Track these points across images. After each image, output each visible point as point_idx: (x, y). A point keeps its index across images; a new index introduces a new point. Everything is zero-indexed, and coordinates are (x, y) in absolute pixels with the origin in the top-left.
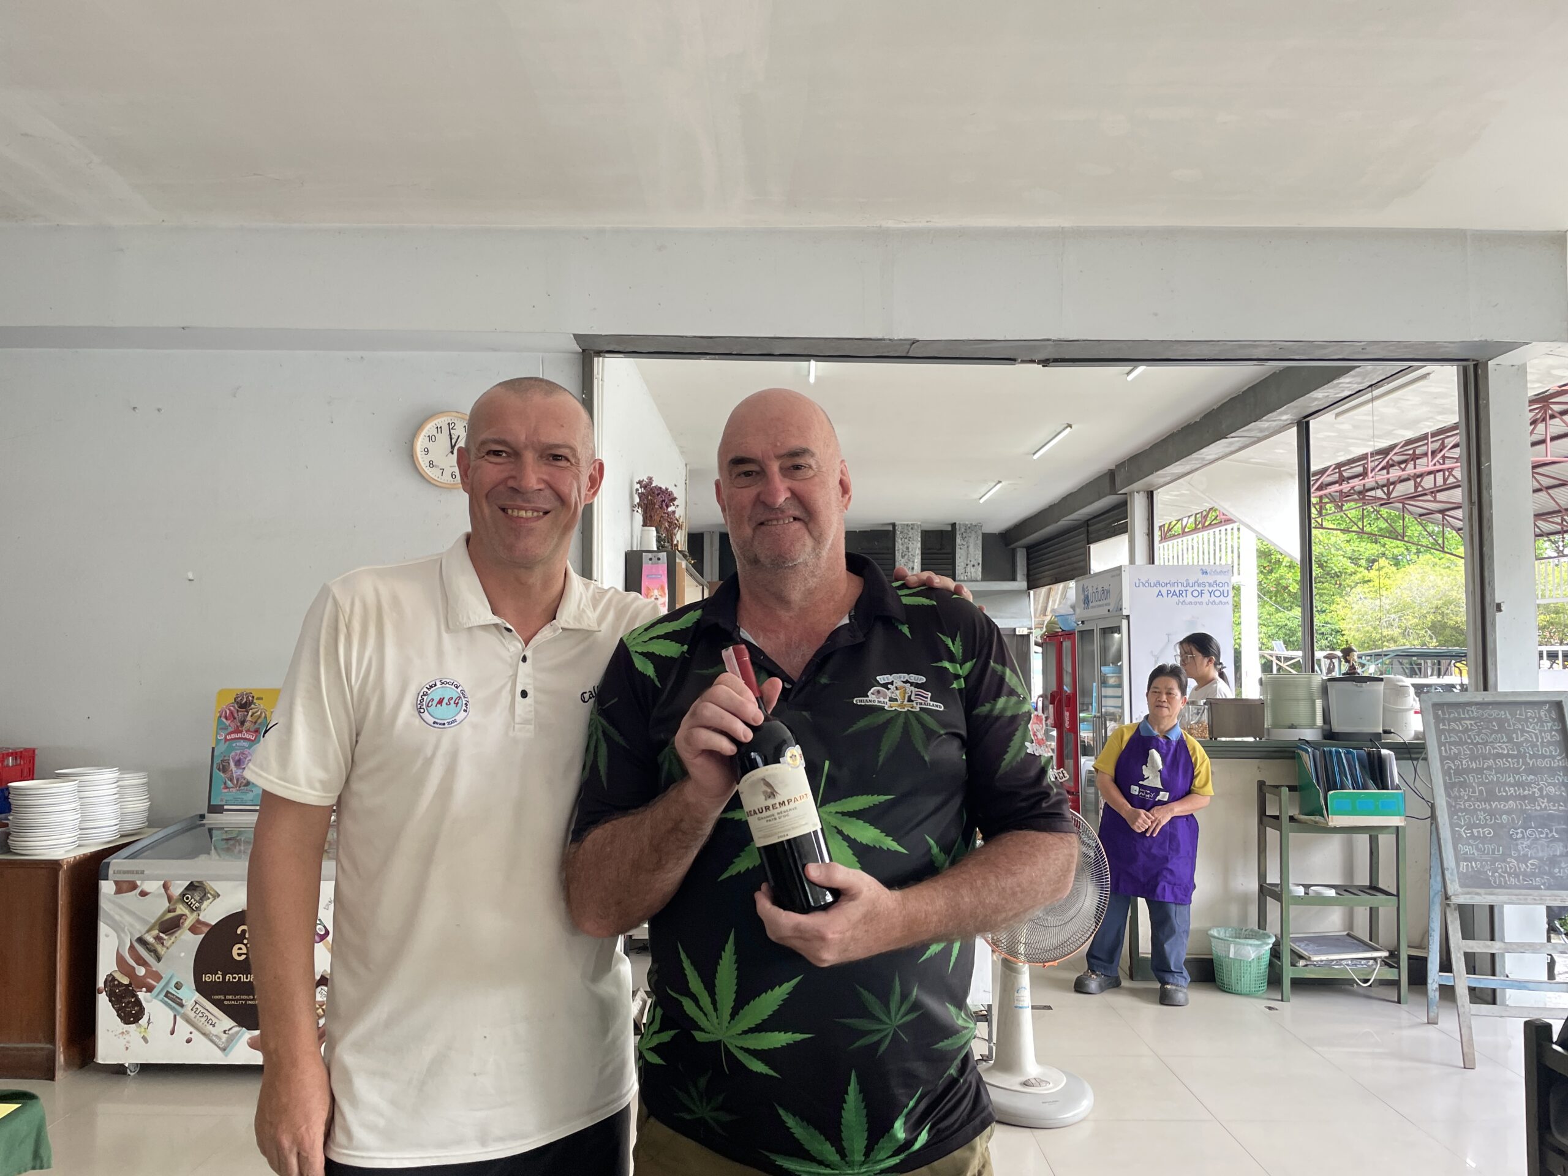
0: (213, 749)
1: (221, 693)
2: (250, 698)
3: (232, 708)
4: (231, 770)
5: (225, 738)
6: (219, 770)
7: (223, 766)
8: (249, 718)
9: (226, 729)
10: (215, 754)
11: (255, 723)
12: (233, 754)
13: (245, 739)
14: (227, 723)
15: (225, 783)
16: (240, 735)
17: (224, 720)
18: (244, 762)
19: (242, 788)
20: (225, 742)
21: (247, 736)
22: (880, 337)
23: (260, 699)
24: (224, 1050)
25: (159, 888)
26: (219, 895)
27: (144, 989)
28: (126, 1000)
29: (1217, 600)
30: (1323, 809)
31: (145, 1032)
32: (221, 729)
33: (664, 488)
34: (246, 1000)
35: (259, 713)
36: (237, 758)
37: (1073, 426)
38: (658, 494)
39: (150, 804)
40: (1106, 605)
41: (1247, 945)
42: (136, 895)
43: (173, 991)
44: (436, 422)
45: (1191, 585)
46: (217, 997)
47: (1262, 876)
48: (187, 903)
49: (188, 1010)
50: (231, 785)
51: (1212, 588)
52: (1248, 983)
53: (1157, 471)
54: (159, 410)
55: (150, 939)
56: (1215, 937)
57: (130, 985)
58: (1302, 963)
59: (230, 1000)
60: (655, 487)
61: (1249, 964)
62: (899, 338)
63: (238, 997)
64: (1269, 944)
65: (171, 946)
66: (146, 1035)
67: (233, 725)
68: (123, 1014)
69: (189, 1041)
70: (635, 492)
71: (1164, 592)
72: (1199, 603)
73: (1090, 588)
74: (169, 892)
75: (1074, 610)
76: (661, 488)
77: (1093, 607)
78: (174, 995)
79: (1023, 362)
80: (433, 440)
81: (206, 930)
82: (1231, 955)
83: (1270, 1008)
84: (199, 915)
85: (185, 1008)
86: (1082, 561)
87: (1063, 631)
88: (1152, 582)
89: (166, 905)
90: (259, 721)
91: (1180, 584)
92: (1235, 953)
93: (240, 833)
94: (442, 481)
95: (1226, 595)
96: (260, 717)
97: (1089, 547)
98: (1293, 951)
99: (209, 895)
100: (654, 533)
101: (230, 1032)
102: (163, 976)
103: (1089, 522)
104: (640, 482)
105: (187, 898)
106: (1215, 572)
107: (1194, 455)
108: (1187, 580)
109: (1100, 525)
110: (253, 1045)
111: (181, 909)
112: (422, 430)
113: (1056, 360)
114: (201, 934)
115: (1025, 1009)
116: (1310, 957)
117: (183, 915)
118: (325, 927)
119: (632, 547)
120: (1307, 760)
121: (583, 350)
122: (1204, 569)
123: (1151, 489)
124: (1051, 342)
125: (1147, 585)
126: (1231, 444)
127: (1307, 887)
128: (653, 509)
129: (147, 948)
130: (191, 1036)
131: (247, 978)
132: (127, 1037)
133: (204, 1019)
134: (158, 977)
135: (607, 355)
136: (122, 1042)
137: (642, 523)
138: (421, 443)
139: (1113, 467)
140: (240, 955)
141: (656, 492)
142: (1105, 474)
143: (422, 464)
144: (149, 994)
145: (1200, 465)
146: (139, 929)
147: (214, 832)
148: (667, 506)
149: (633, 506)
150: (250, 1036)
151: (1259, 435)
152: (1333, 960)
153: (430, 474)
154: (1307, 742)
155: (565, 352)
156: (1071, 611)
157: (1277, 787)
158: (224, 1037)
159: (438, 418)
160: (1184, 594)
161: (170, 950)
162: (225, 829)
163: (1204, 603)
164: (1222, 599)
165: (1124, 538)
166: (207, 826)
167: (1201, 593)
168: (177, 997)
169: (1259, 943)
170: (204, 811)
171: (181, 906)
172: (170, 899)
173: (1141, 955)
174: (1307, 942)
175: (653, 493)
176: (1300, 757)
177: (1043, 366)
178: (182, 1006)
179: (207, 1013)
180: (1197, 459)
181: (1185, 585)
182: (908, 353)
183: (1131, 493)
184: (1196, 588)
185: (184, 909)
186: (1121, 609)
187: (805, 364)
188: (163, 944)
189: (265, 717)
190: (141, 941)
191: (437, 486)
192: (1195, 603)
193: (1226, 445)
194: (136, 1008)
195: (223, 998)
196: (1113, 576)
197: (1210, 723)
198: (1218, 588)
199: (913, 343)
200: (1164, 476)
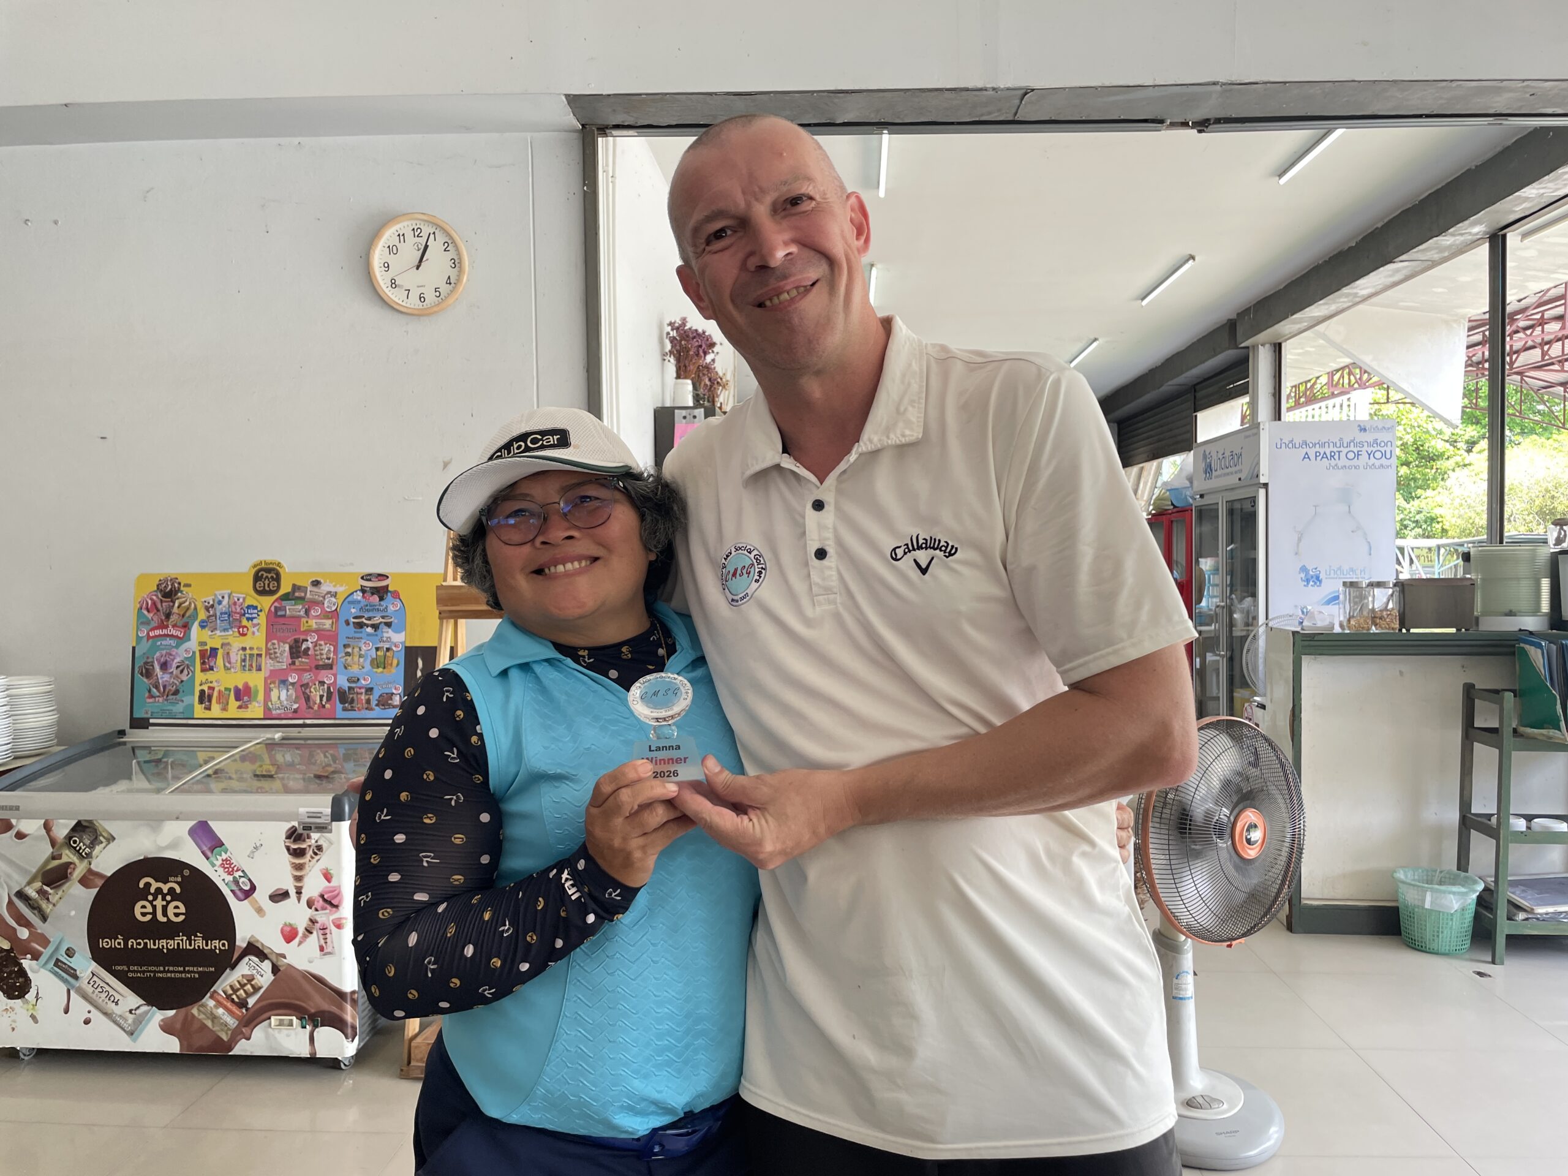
0: (134, 648)
1: (143, 577)
2: (176, 585)
3: (154, 597)
4: (157, 675)
5: (148, 634)
6: (142, 674)
7: (147, 670)
8: (175, 610)
9: (147, 623)
10: (136, 655)
11: (183, 616)
12: (158, 654)
13: (172, 636)
14: (150, 616)
15: (150, 691)
16: (165, 632)
17: (145, 612)
18: (171, 665)
19: (170, 697)
20: (148, 640)
21: (174, 632)
22: (980, 85)
23: (188, 585)
24: (131, 1034)
25: (39, 828)
26: (114, 839)
27: (29, 956)
28: (8, 970)
29: (1378, 463)
30: (1559, 721)
31: (33, 1009)
32: (142, 623)
33: (700, 331)
34: (155, 972)
35: (187, 603)
36: (162, 660)
37: (1196, 258)
38: (694, 338)
39: (58, 717)
40: (1236, 472)
41: (1450, 893)
42: (11, 837)
43: (64, 958)
44: (397, 227)
45: (1345, 445)
46: (119, 968)
47: (1465, 804)
48: (75, 848)
49: (83, 983)
50: (158, 694)
51: (1372, 448)
52: (1448, 939)
53: (1292, 315)
54: (56, 222)
55: (31, 892)
56: (1403, 882)
57: (11, 950)
58: (1521, 916)
59: (136, 971)
60: (690, 329)
61: (1450, 917)
62: (1006, 86)
63: (144, 968)
64: (1476, 891)
65: (57, 902)
66: (35, 1013)
67: (156, 618)
68: (5, 987)
69: (87, 1022)
70: (665, 336)
71: (1312, 456)
72: (1355, 468)
73: (1214, 454)
74: (51, 833)
75: (1191, 483)
76: (696, 330)
77: (1217, 477)
78: (65, 964)
79: (1173, 125)
80: (395, 252)
81: (100, 882)
82: (1427, 906)
83: (1480, 974)
84: (90, 864)
85: (80, 981)
86: (1188, 432)
87: (1175, 507)
88: (1297, 441)
89: (49, 850)
90: (188, 614)
91: (1331, 445)
92: (1432, 902)
93: (166, 754)
94: (408, 305)
95: (1388, 456)
96: (188, 609)
97: (1196, 416)
98: (1510, 902)
99: (101, 838)
100: (690, 387)
101: (138, 1012)
102: (51, 940)
103: (1197, 387)
104: (671, 324)
105: (75, 842)
106: (1377, 429)
107: (1345, 290)
108: (1341, 439)
109: (1210, 390)
110: (167, 1027)
111: (68, 856)
112: (380, 239)
113: (1218, 121)
114: (96, 887)
115: (1187, 1001)
116: (1533, 909)
117: (71, 863)
118: (250, 880)
119: (663, 401)
120: (1537, 656)
121: (583, 125)
122: (1362, 425)
123: (1279, 341)
124: (1218, 88)
125: (1290, 445)
126: (1398, 271)
127: (1529, 818)
128: (687, 356)
129: (29, 904)
130: (89, 1015)
131: (155, 945)
132: (12, 1014)
133: (104, 995)
134: (45, 941)
135: (615, 132)
136: (5, 1021)
137: (675, 375)
138: (378, 256)
139: (1234, 316)
140: (144, 914)
141: (691, 336)
142: (1223, 326)
143: (382, 283)
144: (35, 962)
145: (1350, 304)
146: (19, 881)
147: (137, 752)
148: (705, 353)
149: (665, 355)
150: (162, 1017)
151: (1436, 257)
152: (1561, 913)
153: (393, 297)
154: (1531, 633)
155: (559, 131)
156: (1187, 484)
157: (1497, 692)
158: (131, 1018)
159: (398, 223)
160: (1336, 457)
161: (56, 909)
162: (153, 748)
163: (1361, 467)
164: (1384, 461)
165: (1245, 399)
166: (129, 746)
167: (1358, 455)
168: (69, 966)
169: (1463, 890)
170: (125, 725)
171: (67, 852)
172: (53, 843)
173: (1304, 902)
174: (1522, 888)
175: (688, 336)
176: (1524, 653)
177: (1200, 131)
178: (76, 978)
179: (108, 988)
180: (1347, 296)
181: (1338, 445)
182: (1016, 114)
183: (1255, 347)
184: (1352, 448)
185: (72, 856)
186: (1257, 476)
187: (874, 138)
188: (48, 899)
189: (195, 608)
190: (21, 895)
191: (402, 312)
192: (1350, 467)
193: (1390, 273)
194: (21, 980)
195: (126, 969)
196: (1246, 437)
197: (1402, 610)
198: (1379, 448)
199: (1026, 94)
200: (1300, 321)
